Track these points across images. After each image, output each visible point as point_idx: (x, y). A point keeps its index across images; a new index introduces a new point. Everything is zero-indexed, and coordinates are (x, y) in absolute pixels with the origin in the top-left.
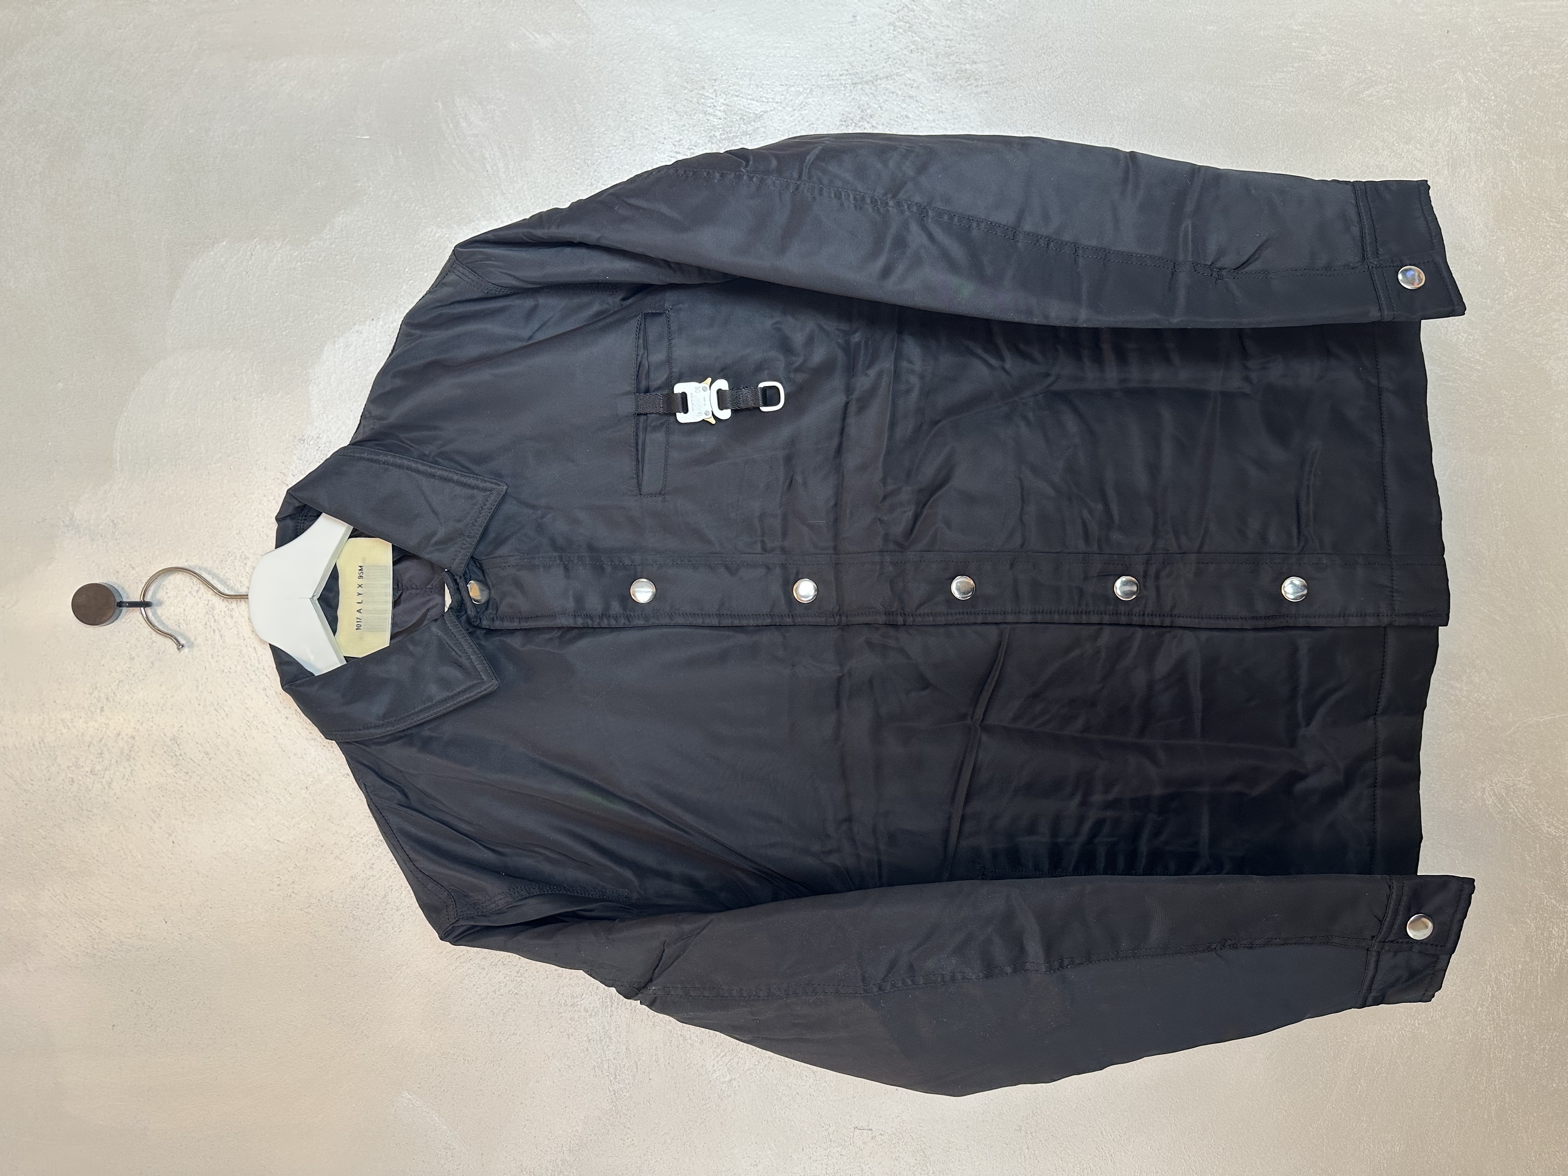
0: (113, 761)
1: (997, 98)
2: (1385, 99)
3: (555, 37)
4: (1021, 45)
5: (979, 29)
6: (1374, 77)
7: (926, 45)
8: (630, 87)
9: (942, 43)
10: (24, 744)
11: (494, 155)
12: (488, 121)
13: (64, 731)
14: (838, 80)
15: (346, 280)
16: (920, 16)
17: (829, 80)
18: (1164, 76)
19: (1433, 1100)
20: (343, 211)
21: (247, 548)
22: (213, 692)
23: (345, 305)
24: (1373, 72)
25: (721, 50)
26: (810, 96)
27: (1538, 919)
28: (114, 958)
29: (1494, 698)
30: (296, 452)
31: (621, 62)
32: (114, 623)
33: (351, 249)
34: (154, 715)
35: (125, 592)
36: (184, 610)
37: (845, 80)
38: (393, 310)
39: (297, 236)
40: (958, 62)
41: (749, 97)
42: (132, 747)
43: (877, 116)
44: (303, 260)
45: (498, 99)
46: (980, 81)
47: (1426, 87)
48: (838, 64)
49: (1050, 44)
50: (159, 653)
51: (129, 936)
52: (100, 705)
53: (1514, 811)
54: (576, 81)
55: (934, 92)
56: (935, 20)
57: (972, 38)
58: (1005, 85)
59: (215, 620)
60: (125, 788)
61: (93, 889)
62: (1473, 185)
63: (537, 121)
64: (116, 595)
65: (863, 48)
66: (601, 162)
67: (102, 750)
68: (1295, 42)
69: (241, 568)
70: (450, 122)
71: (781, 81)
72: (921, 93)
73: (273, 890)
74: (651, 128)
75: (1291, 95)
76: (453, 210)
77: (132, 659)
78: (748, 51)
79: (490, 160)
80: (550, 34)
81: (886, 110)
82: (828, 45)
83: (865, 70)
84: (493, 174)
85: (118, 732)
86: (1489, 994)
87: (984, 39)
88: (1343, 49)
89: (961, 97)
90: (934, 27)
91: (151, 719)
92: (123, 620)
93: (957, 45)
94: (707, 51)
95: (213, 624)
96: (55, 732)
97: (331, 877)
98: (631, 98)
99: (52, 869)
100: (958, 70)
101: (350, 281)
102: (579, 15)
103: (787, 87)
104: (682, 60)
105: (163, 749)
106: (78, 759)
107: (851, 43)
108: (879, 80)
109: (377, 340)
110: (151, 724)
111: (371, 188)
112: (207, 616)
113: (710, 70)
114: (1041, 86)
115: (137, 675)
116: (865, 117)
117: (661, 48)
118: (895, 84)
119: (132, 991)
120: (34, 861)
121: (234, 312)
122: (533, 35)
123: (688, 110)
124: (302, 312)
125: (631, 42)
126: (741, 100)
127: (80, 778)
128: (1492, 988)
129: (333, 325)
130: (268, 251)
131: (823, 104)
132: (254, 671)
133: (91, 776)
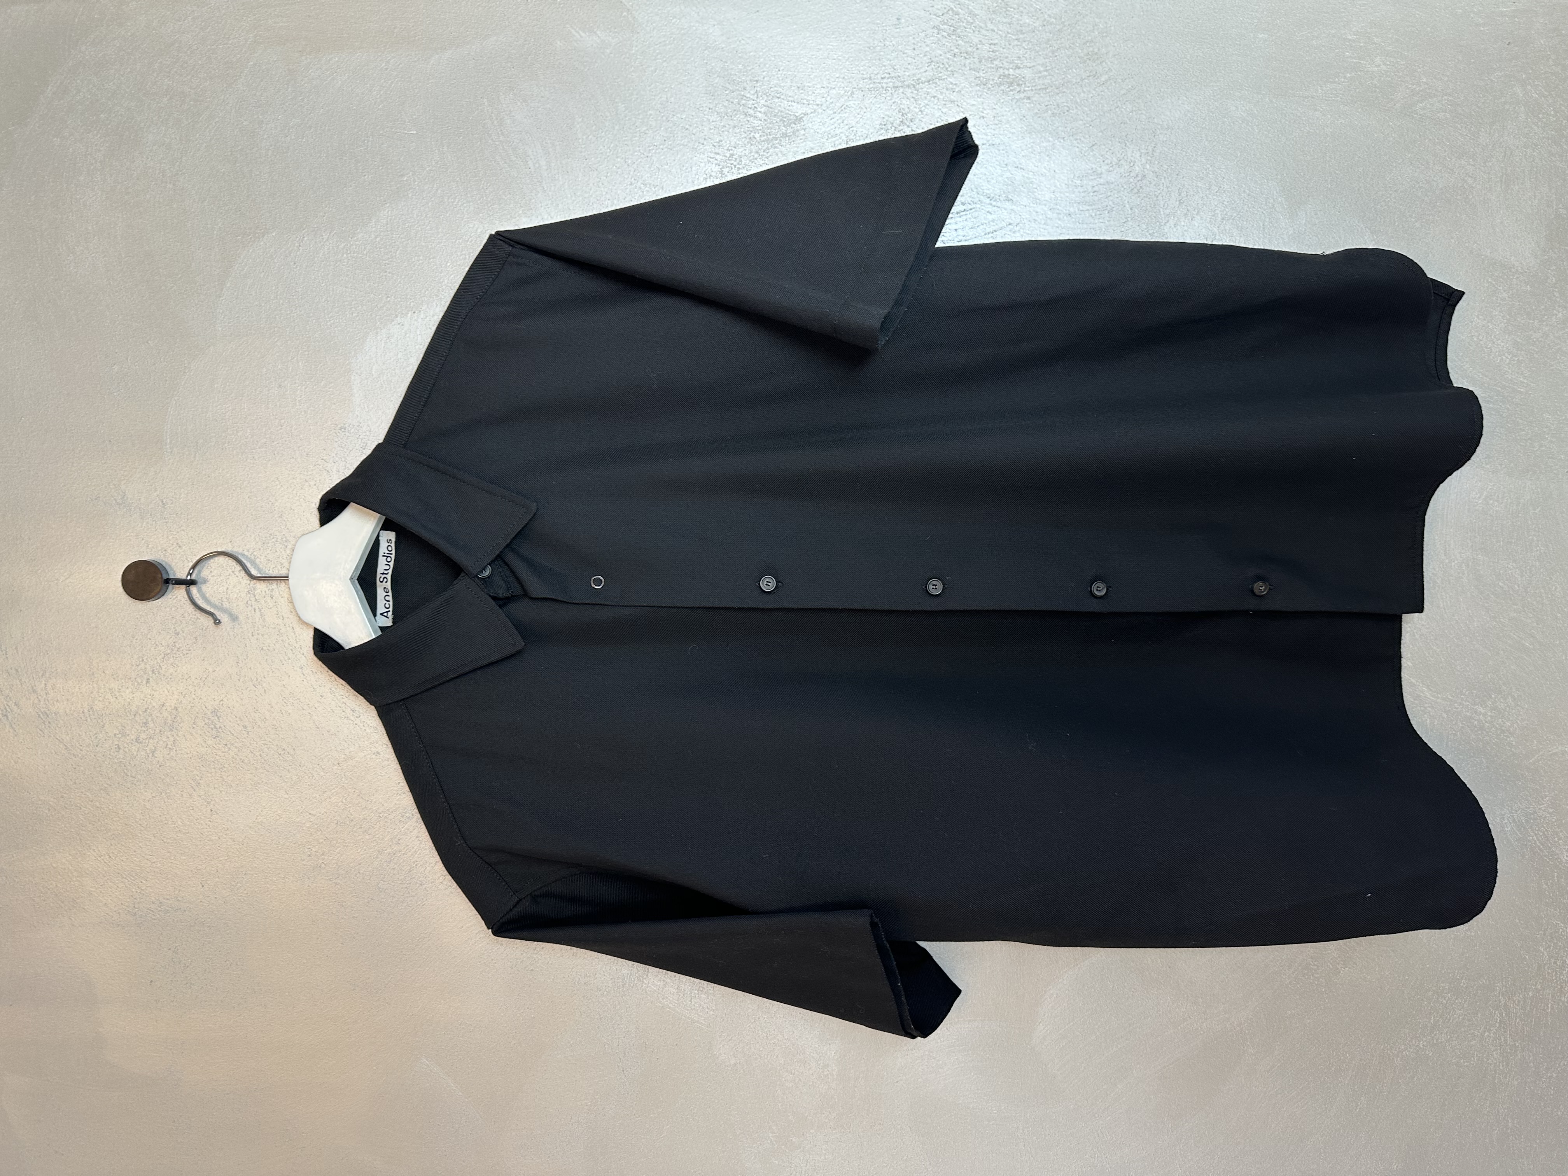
0: (157, 731)
1: (1039, 104)
2: (1439, 112)
3: (600, 35)
4: (1066, 51)
5: (1024, 33)
6: (1429, 89)
7: (970, 49)
8: (673, 86)
9: (986, 47)
10: (75, 711)
11: (536, 152)
12: (532, 118)
13: (112, 700)
14: (879, 83)
15: (389, 273)
16: (965, 19)
17: (871, 83)
18: (1212, 84)
19: (1434, 1121)
20: (388, 204)
21: (287, 531)
22: (252, 668)
23: (388, 297)
24: (1427, 84)
25: (764, 51)
26: (850, 99)
27: (1552, 948)
28: (154, 918)
29: (1518, 725)
30: (336, 440)
31: (665, 61)
32: (161, 599)
33: (395, 243)
34: (196, 688)
35: (172, 569)
36: (228, 589)
37: (887, 83)
38: (434, 303)
39: (344, 229)
40: (1001, 67)
41: (791, 99)
42: (175, 718)
43: (918, 120)
44: (349, 252)
45: (542, 97)
46: (1023, 86)
47: (1483, 101)
48: (879, 67)
49: (1096, 50)
50: (202, 629)
51: (168, 897)
52: (146, 677)
53: (1533, 839)
54: (619, 80)
55: (976, 96)
56: (980, 24)
57: (1016, 42)
58: (1048, 91)
59: (256, 600)
60: (168, 757)
61: (135, 852)
62: (1526, 202)
63: (580, 120)
64: (163, 572)
65: (906, 51)
66: (641, 162)
67: (147, 720)
68: (1348, 52)
69: (281, 550)
70: (494, 118)
71: (823, 84)
72: (963, 97)
73: (304, 860)
74: (691, 129)
75: (1341, 107)
76: (494, 206)
77: (178, 634)
78: (790, 52)
79: (532, 157)
80: (595, 33)
81: (926, 115)
82: (871, 48)
83: (907, 74)
84: (535, 172)
85: (162, 703)
86: (1497, 1019)
87: (1028, 44)
88: (1398, 60)
89: (1003, 102)
90: (979, 31)
91: (193, 692)
92: (170, 596)
93: (1001, 49)
94: (750, 52)
95: (254, 603)
96: (103, 700)
97: (359, 851)
98: (673, 99)
99: (98, 830)
100: (1001, 75)
101: (393, 274)
102: (625, 14)
103: (827, 90)
104: (724, 60)
105: (204, 721)
106: (125, 728)
107: (894, 45)
108: (921, 84)
109: (418, 333)
110: (194, 697)
111: (416, 183)
112: (249, 595)
113: (753, 71)
114: (1084, 92)
115: (181, 649)
116: (905, 121)
117: (704, 48)
118: (937, 89)
119: (170, 949)
120: (81, 822)
121: (281, 301)
122: (578, 33)
123: (729, 110)
124: (346, 303)
125: (676, 42)
126: (781, 102)
127: (126, 746)
128: (1501, 1015)
129: (376, 317)
130: (316, 242)
131: (863, 107)
132: (292, 650)
133: (136, 743)
